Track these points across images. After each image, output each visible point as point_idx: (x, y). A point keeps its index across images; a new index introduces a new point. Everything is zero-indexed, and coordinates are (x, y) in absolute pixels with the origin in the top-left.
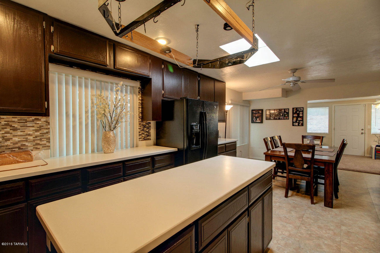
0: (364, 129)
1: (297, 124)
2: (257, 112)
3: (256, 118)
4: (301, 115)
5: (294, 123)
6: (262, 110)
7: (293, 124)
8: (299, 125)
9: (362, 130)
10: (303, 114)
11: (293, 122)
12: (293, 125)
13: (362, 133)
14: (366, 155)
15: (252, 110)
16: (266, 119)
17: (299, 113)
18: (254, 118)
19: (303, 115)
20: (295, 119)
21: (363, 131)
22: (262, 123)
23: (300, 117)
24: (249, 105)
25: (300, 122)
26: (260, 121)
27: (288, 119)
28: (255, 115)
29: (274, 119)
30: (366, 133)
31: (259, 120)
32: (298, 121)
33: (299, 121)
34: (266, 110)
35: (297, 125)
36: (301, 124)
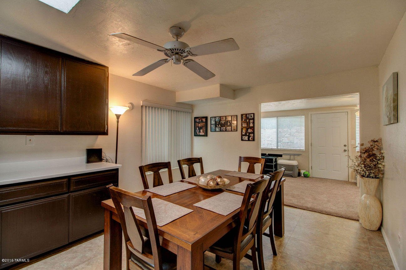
0: (347, 145)
1: (246, 138)
2: (200, 120)
3: (200, 128)
4: (251, 125)
5: (244, 137)
6: (206, 118)
7: (242, 138)
8: (249, 140)
9: (345, 146)
10: (254, 123)
11: (242, 135)
12: (242, 140)
13: (345, 151)
14: (350, 180)
15: (195, 118)
16: (211, 131)
17: (249, 121)
18: (197, 128)
19: (254, 125)
20: (244, 131)
21: (346, 148)
22: (207, 136)
23: (251, 128)
24: (191, 111)
25: (250, 135)
26: (203, 134)
27: (237, 131)
28: (198, 124)
29: (220, 131)
30: (349, 150)
31: (203, 132)
32: (248, 134)
33: (250, 133)
34: (211, 118)
35: (247, 140)
36: (252, 139)
